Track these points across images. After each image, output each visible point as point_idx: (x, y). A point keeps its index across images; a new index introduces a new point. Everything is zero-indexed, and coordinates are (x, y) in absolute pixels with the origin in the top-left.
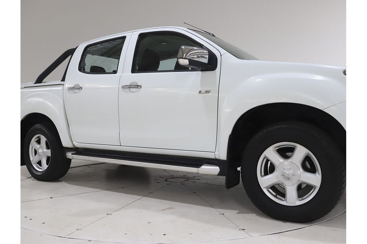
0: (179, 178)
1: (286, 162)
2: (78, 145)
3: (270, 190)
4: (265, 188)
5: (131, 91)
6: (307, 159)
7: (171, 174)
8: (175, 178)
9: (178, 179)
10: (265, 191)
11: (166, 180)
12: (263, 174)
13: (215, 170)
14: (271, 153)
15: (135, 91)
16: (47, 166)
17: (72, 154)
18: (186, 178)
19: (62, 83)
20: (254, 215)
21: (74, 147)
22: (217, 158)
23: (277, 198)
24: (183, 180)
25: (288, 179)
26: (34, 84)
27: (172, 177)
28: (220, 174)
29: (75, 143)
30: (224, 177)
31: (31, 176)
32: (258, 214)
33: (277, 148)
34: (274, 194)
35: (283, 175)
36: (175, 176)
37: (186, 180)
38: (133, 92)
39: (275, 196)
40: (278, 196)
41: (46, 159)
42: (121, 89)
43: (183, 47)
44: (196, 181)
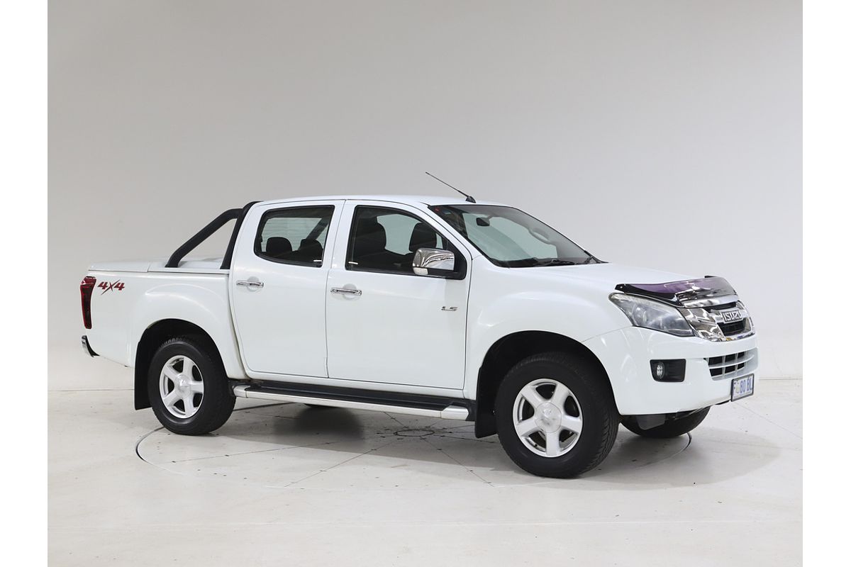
0: (418, 430)
1: (547, 403)
2: (253, 375)
3: (530, 439)
4: (523, 436)
5: (345, 298)
6: (569, 399)
7: (405, 424)
8: (411, 430)
9: (416, 432)
10: (523, 440)
11: (396, 434)
12: (521, 418)
13: (463, 413)
14: (529, 392)
15: (351, 299)
16: (196, 410)
17: (245, 390)
18: (430, 431)
19: (225, 271)
20: (513, 472)
21: (246, 378)
22: (466, 397)
23: (537, 449)
24: (425, 433)
25: (548, 424)
26: (166, 266)
27: (406, 429)
28: (469, 419)
29: (248, 372)
30: (473, 423)
31: (162, 426)
32: (516, 471)
33: (537, 386)
34: (534, 444)
35: (542, 420)
36: (410, 428)
37: (429, 433)
38: (348, 299)
39: (535, 447)
40: (538, 446)
41: (192, 397)
42: (329, 293)
43: (420, 251)
44: (446, 435)
